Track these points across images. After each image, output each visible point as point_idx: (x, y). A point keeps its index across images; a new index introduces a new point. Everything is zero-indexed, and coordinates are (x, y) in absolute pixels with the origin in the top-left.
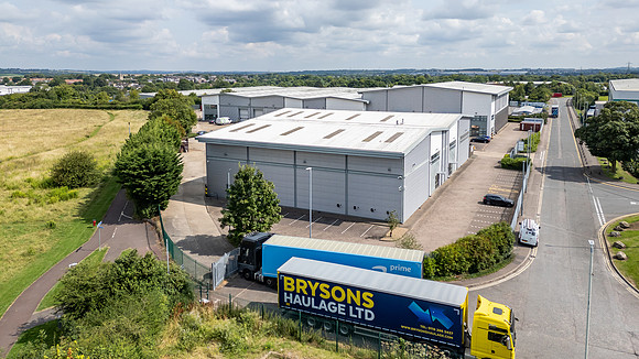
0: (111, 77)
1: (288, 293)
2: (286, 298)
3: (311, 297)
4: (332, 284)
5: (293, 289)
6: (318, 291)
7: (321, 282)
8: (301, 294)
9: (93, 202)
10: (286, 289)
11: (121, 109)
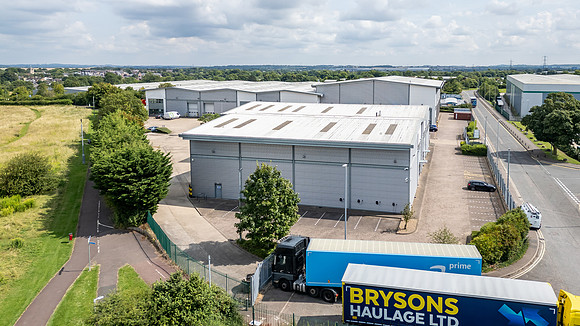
0: (19, 70)
1: (355, 306)
2: (352, 310)
3: (383, 308)
4: (409, 293)
5: (361, 301)
6: (392, 301)
7: (395, 290)
8: (371, 305)
9: (57, 211)
10: (352, 300)
11: (48, 104)
